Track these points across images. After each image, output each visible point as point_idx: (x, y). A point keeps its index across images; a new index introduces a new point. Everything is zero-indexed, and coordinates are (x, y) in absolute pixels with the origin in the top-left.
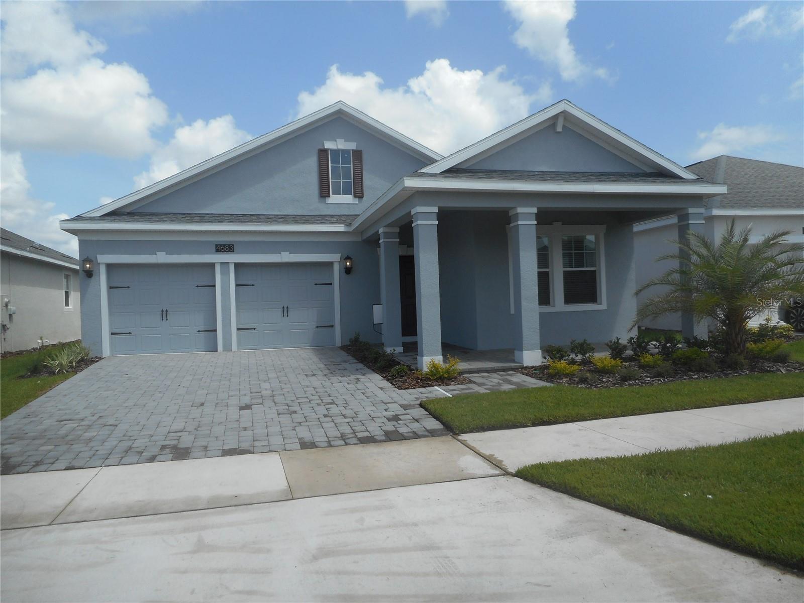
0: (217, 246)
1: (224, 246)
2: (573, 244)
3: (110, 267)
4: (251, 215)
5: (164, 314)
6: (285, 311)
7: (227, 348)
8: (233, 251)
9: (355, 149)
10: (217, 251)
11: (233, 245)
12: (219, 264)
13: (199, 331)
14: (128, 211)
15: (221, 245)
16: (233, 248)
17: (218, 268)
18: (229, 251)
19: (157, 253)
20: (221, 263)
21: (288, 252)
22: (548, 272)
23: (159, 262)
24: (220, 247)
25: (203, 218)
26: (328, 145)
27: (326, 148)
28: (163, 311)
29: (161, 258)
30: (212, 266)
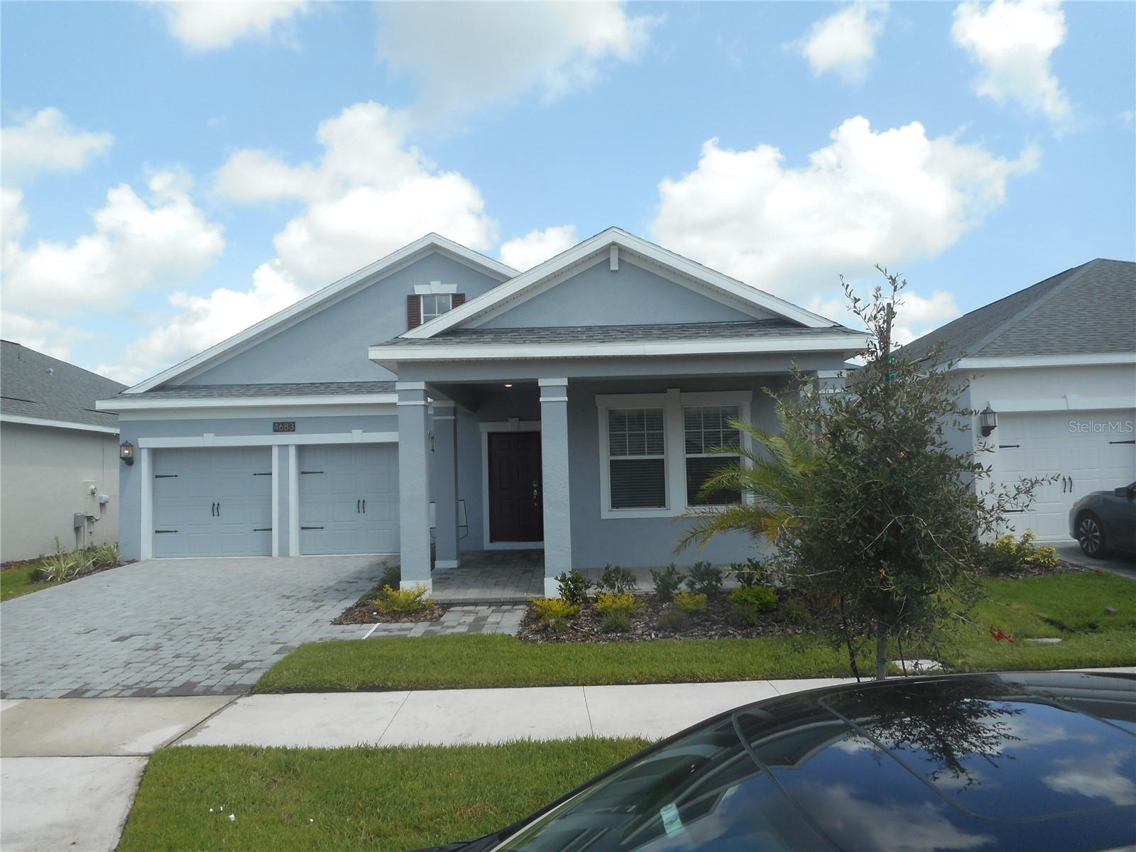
0: (274, 424)
1: (283, 424)
2: (702, 419)
3: (155, 453)
4: (321, 383)
5: (216, 508)
6: (361, 505)
7: (284, 552)
8: (294, 430)
9: (455, 292)
10: (275, 430)
11: (294, 423)
12: (277, 448)
13: (255, 530)
14: (179, 385)
15: (279, 424)
16: (294, 426)
17: (275, 452)
18: (289, 431)
19: (205, 435)
20: (279, 446)
21: (361, 431)
22: (663, 459)
23: (206, 446)
24: (279, 425)
25: (260, 390)
26: (420, 290)
27: (416, 293)
28: (214, 505)
29: (209, 440)
30: (268, 449)
